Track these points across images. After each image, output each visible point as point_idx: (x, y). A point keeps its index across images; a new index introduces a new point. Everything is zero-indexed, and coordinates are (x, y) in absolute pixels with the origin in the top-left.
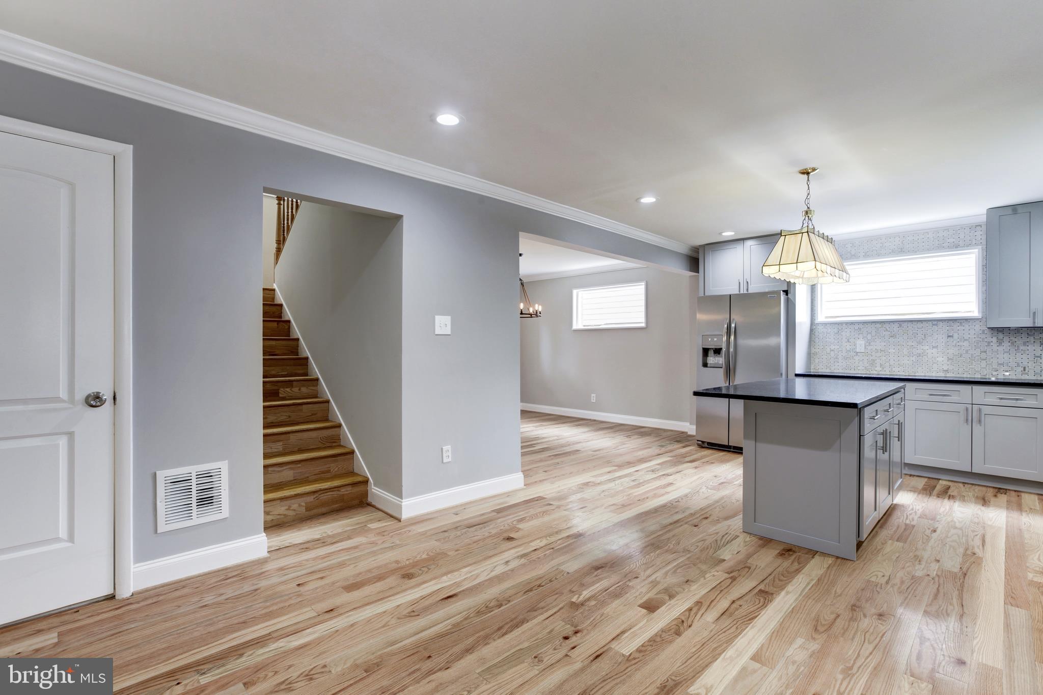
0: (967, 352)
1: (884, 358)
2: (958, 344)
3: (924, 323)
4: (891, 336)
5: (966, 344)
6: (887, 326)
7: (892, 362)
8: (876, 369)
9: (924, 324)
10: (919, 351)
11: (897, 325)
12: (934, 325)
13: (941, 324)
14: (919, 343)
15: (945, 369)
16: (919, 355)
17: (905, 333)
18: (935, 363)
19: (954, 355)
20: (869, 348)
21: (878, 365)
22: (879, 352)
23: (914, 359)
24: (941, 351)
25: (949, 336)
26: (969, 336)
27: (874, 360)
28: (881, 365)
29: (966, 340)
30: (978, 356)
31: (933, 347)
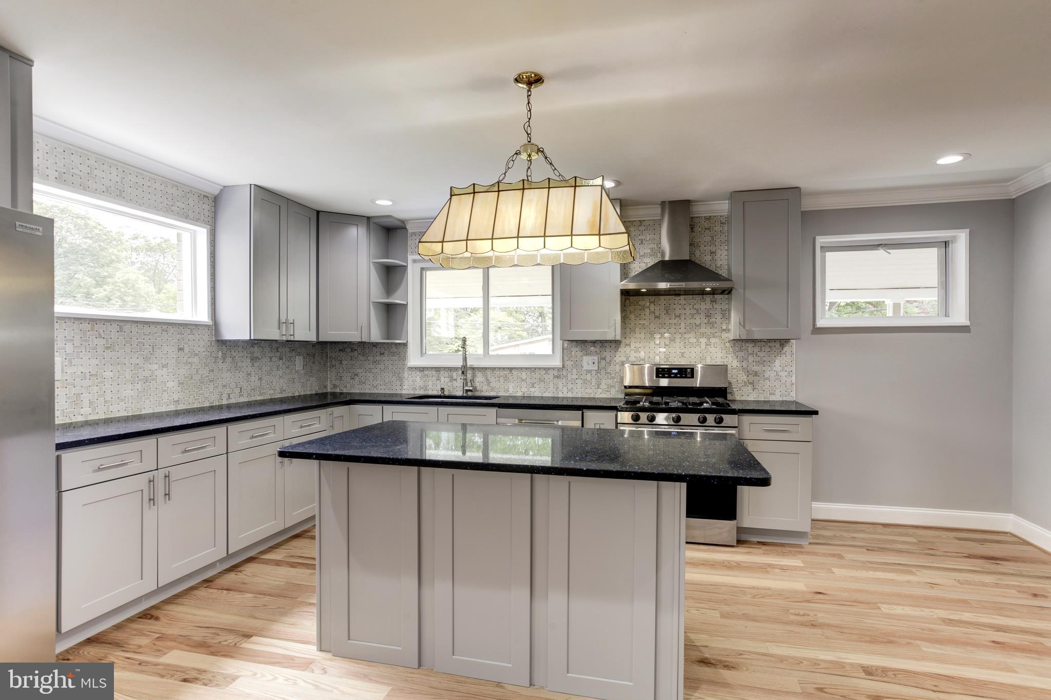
0: (197, 371)
1: (95, 389)
2: (189, 360)
3: (153, 327)
4: (108, 348)
5: (195, 360)
6: (99, 327)
7: (108, 396)
8: (82, 411)
9: (153, 329)
10: (146, 374)
11: (115, 327)
12: (163, 330)
13: (171, 330)
14: (146, 359)
15: (176, 399)
16: (146, 380)
17: (127, 342)
18: (164, 391)
19: (186, 377)
20: (70, 370)
21: (86, 403)
22: (88, 377)
23: (139, 386)
24: (172, 372)
25: (181, 349)
26: (199, 349)
27: (78, 395)
28: (91, 403)
29: (196, 355)
30: (207, 377)
31: (163, 366)
